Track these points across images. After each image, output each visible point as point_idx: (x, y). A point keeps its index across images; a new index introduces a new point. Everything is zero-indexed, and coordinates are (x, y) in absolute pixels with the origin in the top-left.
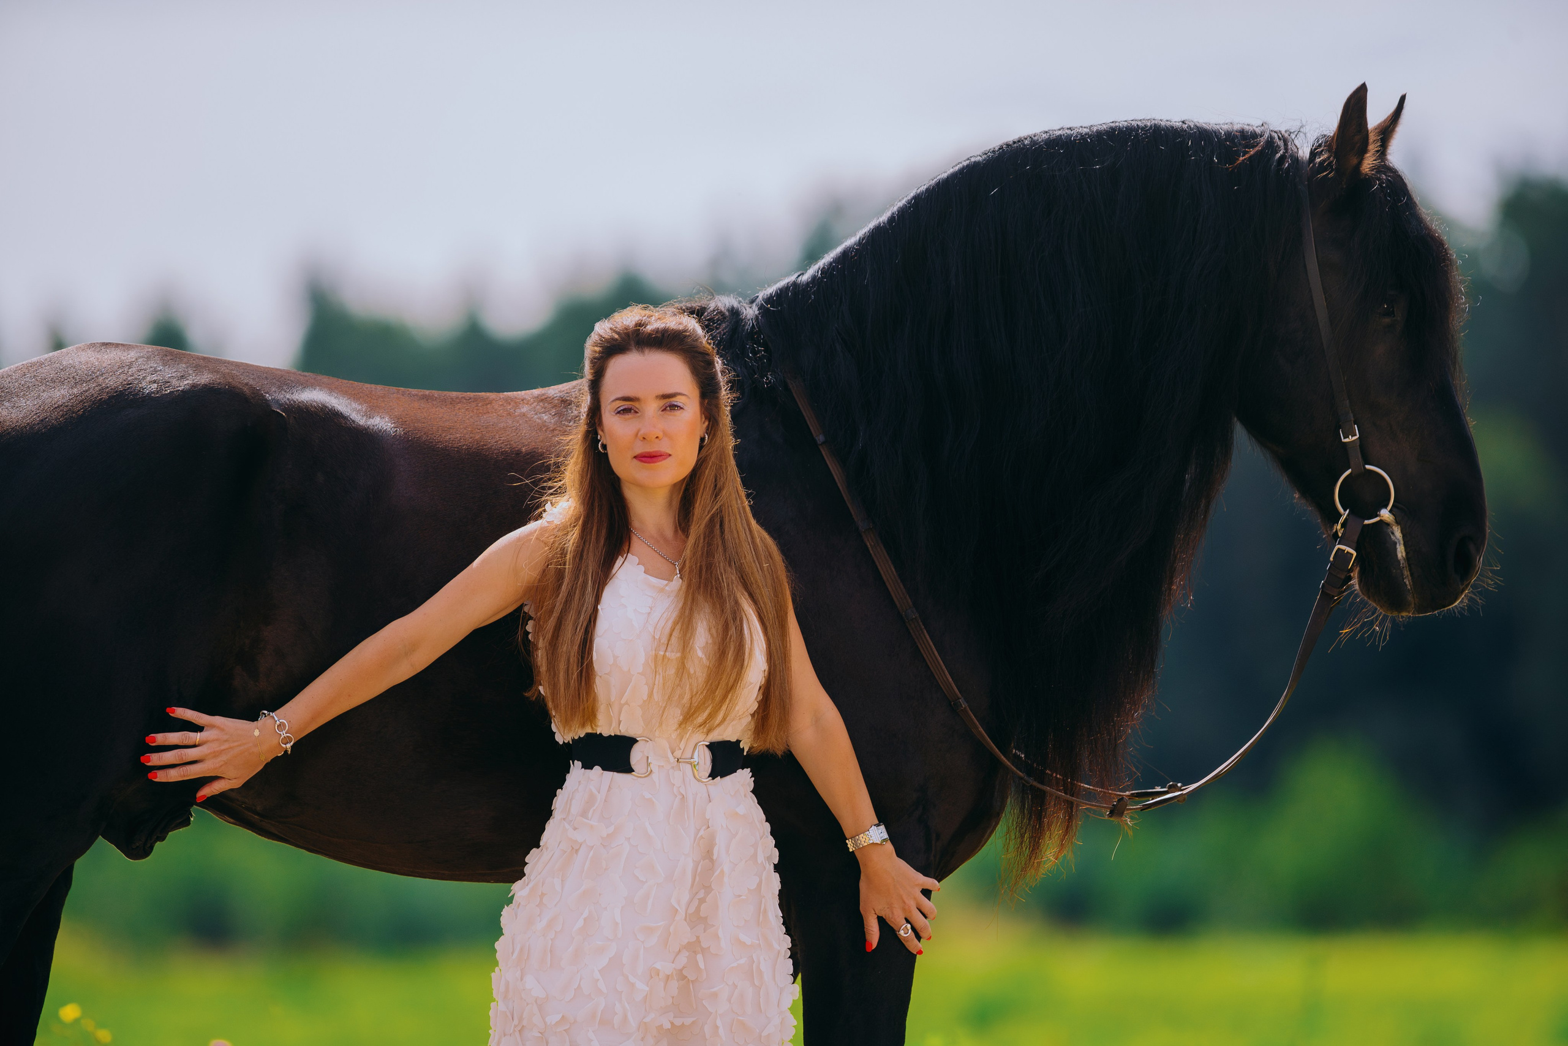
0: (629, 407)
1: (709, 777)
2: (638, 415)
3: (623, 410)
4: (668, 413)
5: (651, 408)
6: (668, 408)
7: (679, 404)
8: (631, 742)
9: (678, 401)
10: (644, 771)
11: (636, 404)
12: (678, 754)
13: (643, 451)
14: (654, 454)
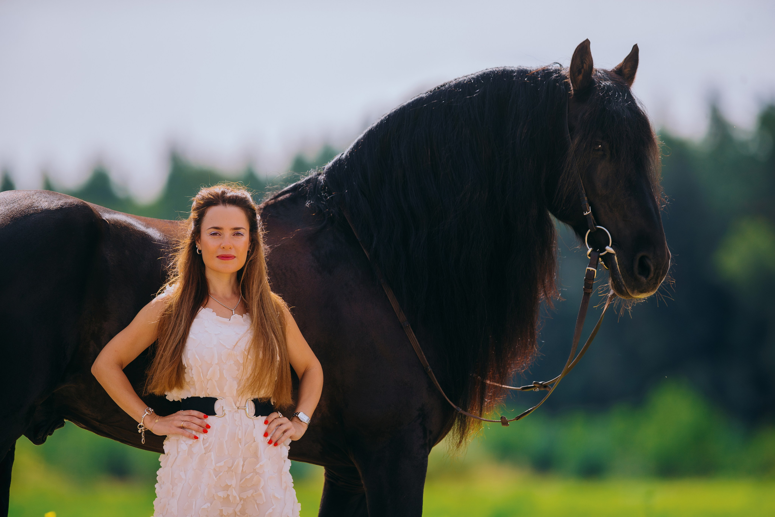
0: (217, 232)
1: (254, 415)
2: (221, 236)
3: (213, 234)
4: (236, 237)
5: (227, 233)
6: (236, 234)
7: (242, 233)
8: (214, 400)
9: (241, 231)
10: (221, 414)
11: (221, 231)
12: (238, 405)
13: (222, 254)
14: (228, 256)
